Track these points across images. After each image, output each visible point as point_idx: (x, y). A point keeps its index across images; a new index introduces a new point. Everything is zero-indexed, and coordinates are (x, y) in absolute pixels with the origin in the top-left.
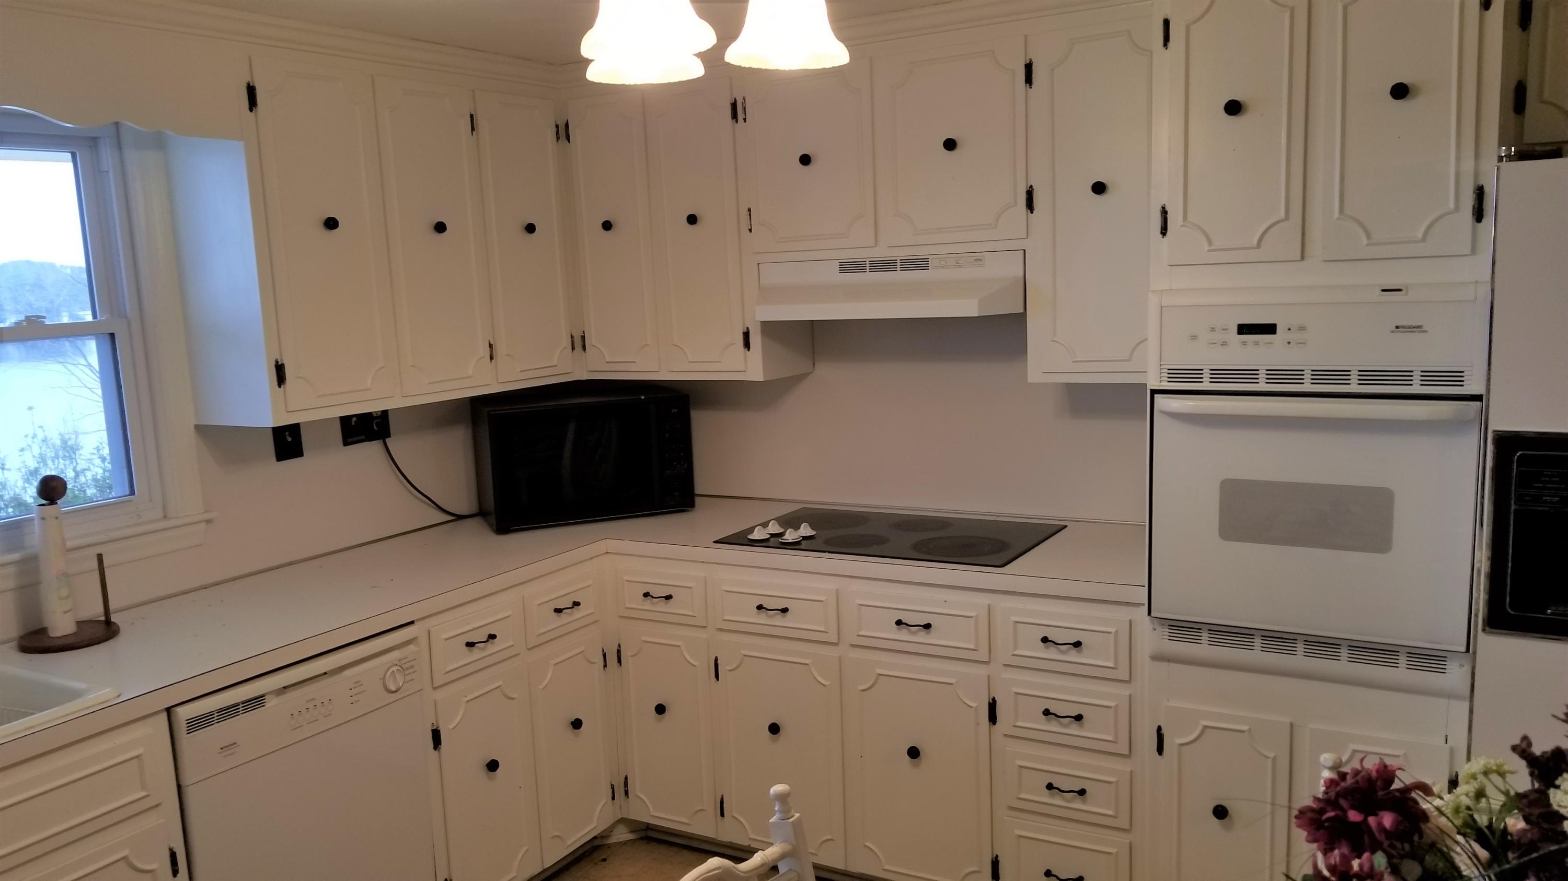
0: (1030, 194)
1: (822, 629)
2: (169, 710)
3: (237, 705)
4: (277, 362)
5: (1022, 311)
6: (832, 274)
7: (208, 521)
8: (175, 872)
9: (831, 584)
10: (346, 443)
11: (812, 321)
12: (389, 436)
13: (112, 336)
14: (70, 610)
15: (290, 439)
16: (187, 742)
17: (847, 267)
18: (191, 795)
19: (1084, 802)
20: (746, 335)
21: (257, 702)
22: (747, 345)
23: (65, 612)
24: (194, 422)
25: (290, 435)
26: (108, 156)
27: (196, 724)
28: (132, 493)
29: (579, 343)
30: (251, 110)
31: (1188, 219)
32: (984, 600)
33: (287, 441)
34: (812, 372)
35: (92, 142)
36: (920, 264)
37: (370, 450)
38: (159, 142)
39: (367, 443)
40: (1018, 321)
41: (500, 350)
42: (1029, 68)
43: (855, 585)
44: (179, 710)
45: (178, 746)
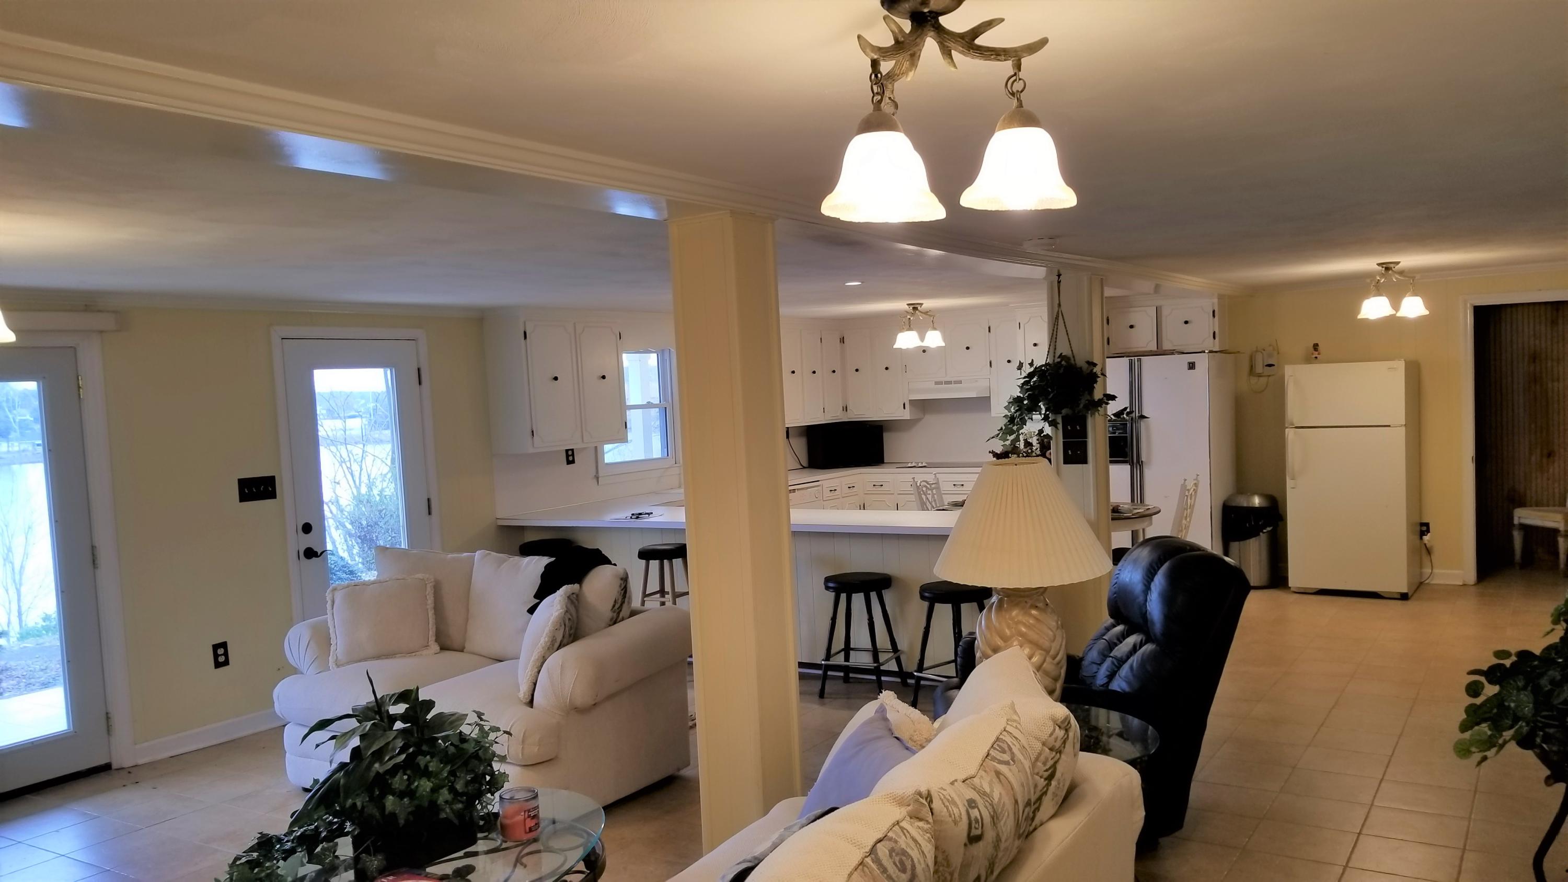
0: (991, 363)
5: (989, 396)
6: (933, 386)
13: (664, 407)
17: (937, 383)
20: (904, 405)
22: (904, 407)
26: (667, 355)
28: (666, 457)
29: (845, 409)
34: (923, 418)
35: (663, 351)
36: (960, 382)
40: (988, 399)
41: (826, 410)
42: (989, 328)
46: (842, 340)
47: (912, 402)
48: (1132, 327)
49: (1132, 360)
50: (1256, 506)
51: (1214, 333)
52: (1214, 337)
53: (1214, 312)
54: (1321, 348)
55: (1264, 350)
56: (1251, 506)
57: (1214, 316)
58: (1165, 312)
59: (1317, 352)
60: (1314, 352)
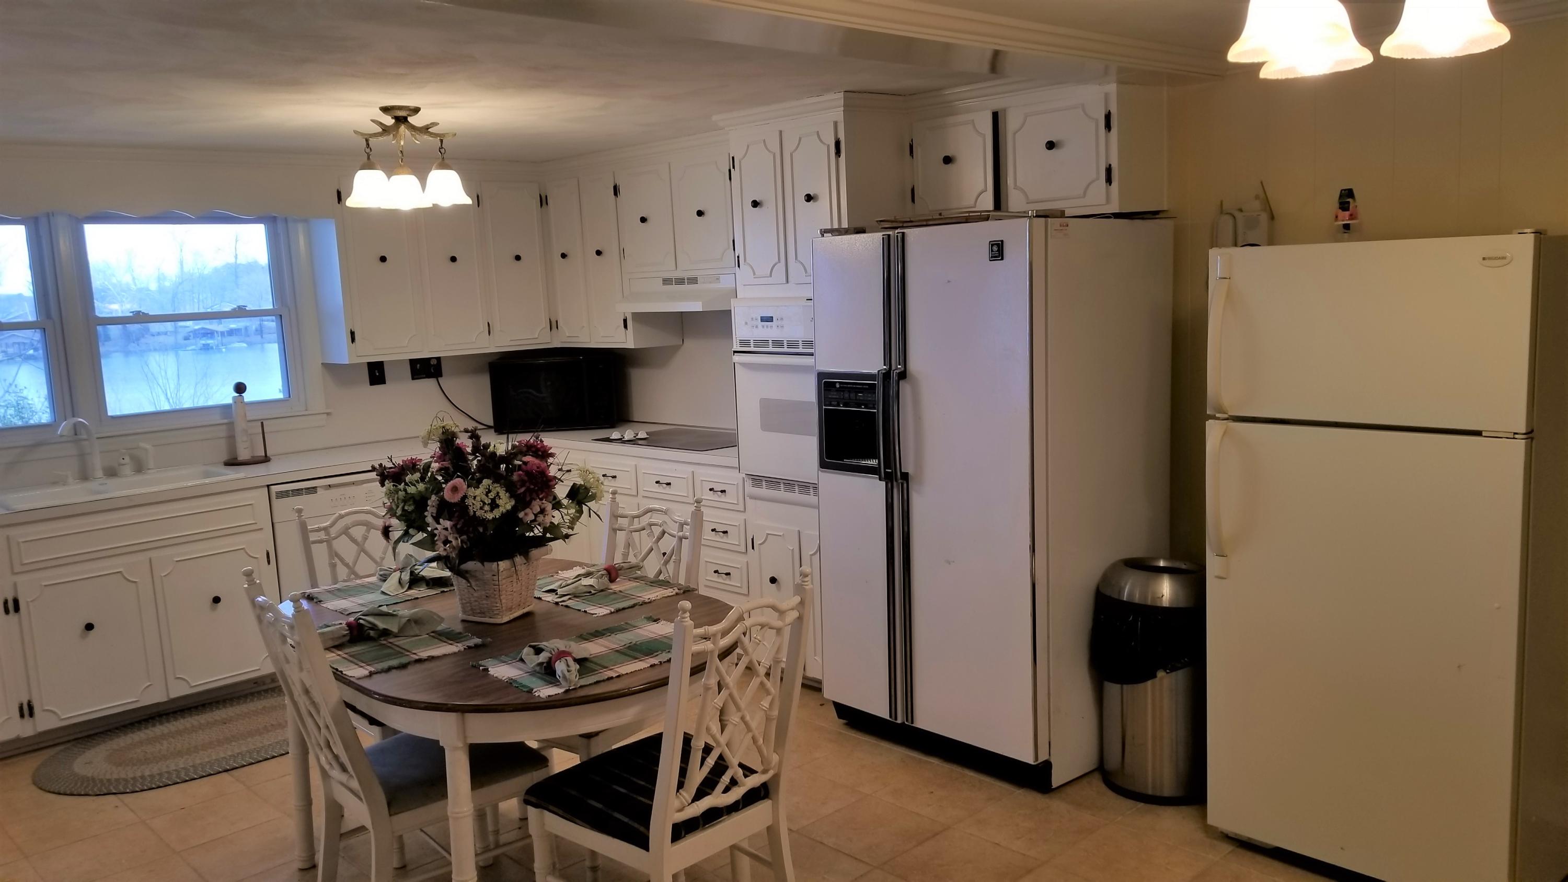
1: (629, 487)
2: (268, 486)
3: (302, 489)
4: (351, 330)
5: (729, 309)
6: (659, 286)
7: (328, 414)
8: (269, 562)
9: (632, 462)
10: (413, 379)
11: (682, 312)
12: (441, 376)
13: (281, 316)
14: (247, 448)
15: (377, 374)
16: (275, 502)
17: (667, 281)
18: (276, 526)
19: (730, 579)
20: (625, 321)
21: (313, 490)
22: (626, 326)
23: (245, 448)
24: (321, 362)
25: (378, 372)
26: (280, 226)
27: (281, 495)
28: (290, 397)
30: (339, 203)
31: (747, 261)
32: (691, 468)
33: (376, 374)
34: (682, 344)
35: (274, 219)
36: (693, 281)
37: (428, 385)
38: (306, 221)
39: (427, 379)
41: (496, 328)
43: (644, 463)
44: (272, 487)
45: (272, 504)
46: (543, 201)
47: (638, 317)
48: (948, 160)
49: (889, 236)
50: (1164, 605)
51: (1109, 171)
52: (1109, 180)
53: (1108, 117)
54: (1360, 202)
55: (1241, 210)
56: (1149, 603)
57: (1108, 126)
58: (1011, 124)
59: (1347, 213)
60: (1341, 213)
